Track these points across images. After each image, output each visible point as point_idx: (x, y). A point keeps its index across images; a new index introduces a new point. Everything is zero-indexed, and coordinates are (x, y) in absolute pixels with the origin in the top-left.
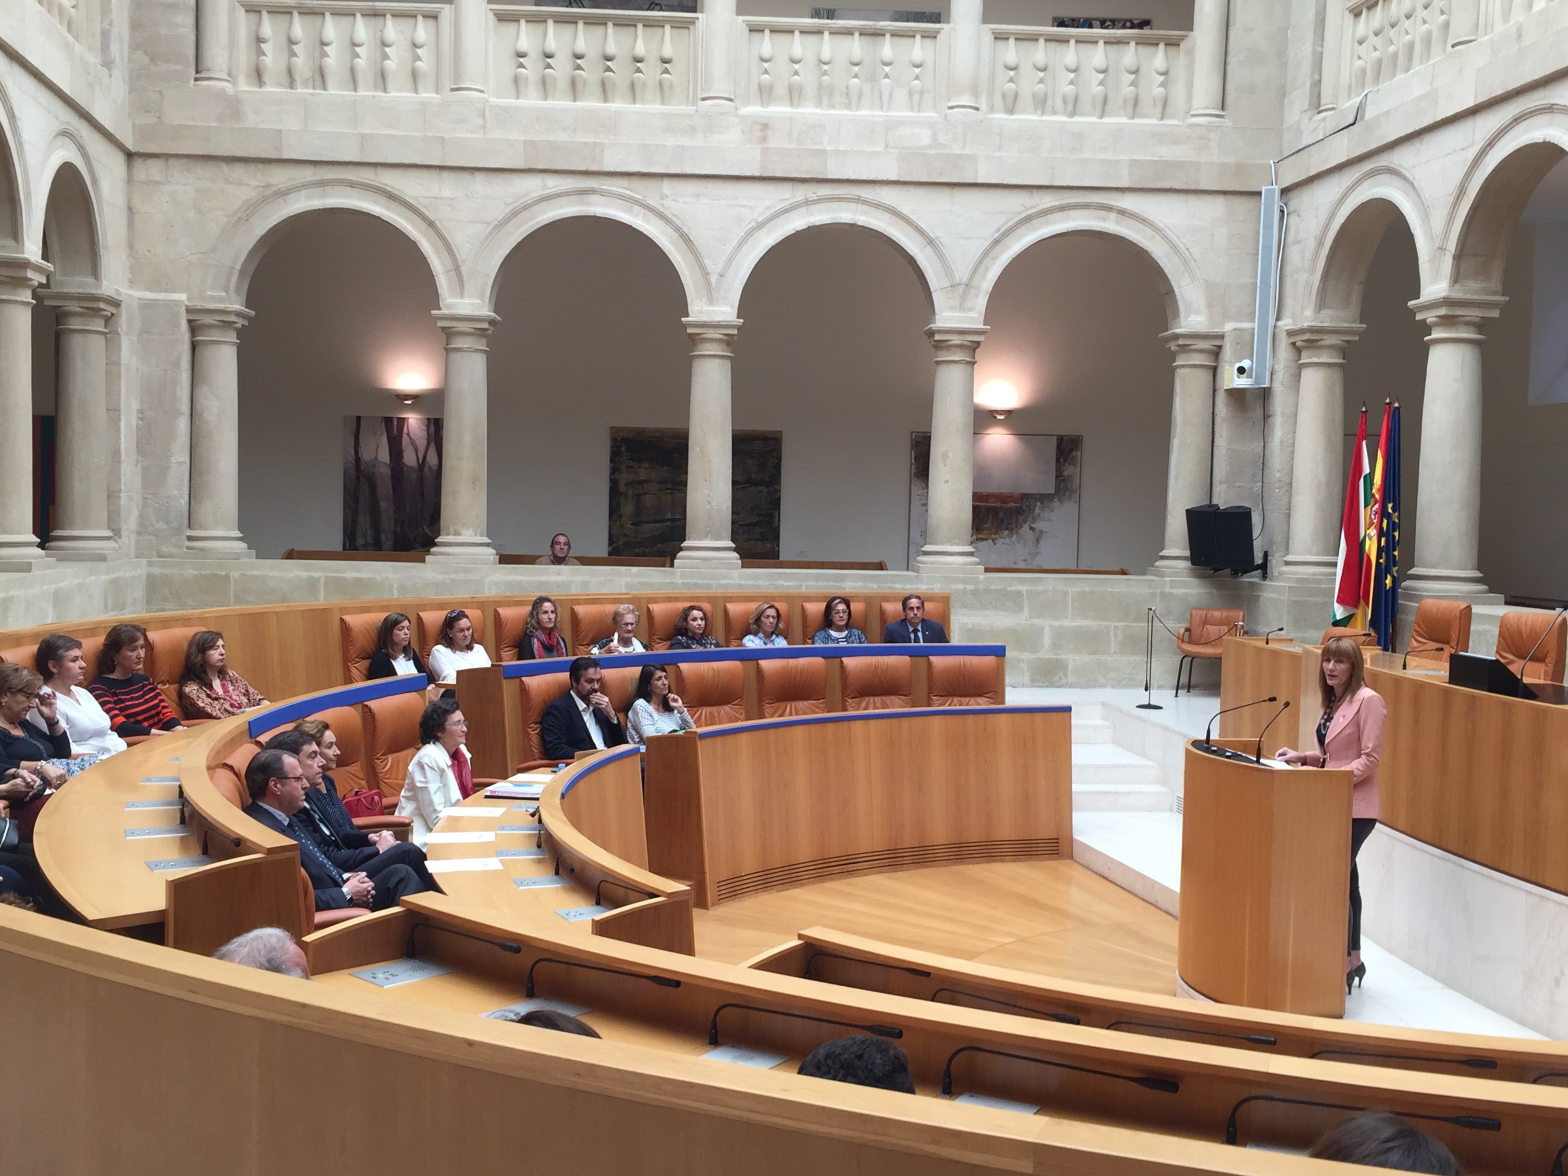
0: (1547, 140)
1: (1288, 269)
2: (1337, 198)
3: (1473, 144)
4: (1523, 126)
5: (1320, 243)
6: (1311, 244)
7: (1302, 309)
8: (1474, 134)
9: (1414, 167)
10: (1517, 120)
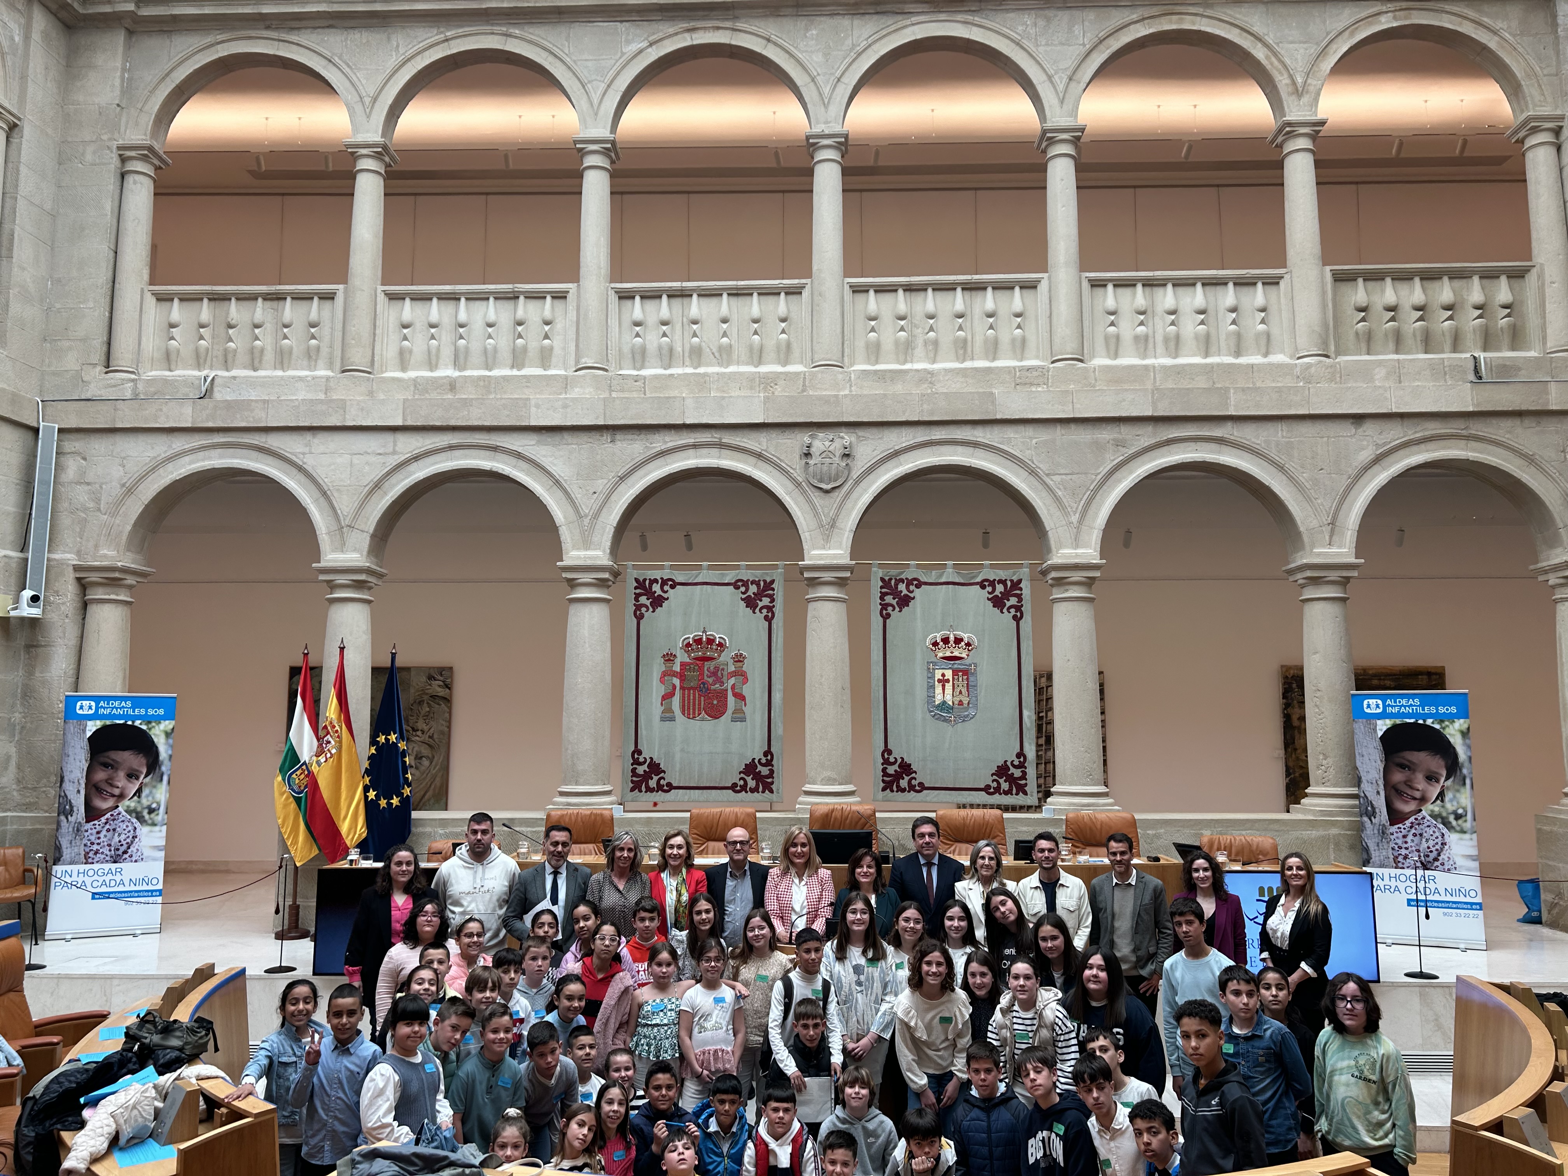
0: (494, 469)
1: (64, 505)
2: (163, 456)
3: (394, 453)
4: (457, 453)
5: (130, 491)
6: (112, 490)
7: (96, 546)
8: (395, 445)
9: (304, 454)
10: (451, 448)
